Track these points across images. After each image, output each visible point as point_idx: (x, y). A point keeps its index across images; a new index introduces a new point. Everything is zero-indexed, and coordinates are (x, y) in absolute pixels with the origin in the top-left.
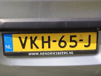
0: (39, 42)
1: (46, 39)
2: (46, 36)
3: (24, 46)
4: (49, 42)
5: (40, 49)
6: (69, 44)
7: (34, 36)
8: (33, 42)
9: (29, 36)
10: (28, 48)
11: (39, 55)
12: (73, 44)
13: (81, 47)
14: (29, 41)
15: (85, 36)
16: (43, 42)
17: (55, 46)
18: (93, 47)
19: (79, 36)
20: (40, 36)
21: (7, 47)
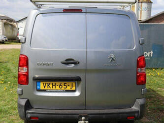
0: (51, 86)
1: (54, 85)
2: (54, 83)
3: (45, 87)
4: (55, 86)
5: (51, 89)
6: (63, 87)
7: (49, 83)
8: (48, 85)
9: (47, 83)
10: (46, 88)
11: (51, 91)
12: (65, 87)
13: (68, 88)
14: (47, 85)
15: (70, 84)
16: (53, 86)
17: (57, 88)
18: (74, 88)
19: (68, 83)
20: (51, 83)
21: (38, 87)
